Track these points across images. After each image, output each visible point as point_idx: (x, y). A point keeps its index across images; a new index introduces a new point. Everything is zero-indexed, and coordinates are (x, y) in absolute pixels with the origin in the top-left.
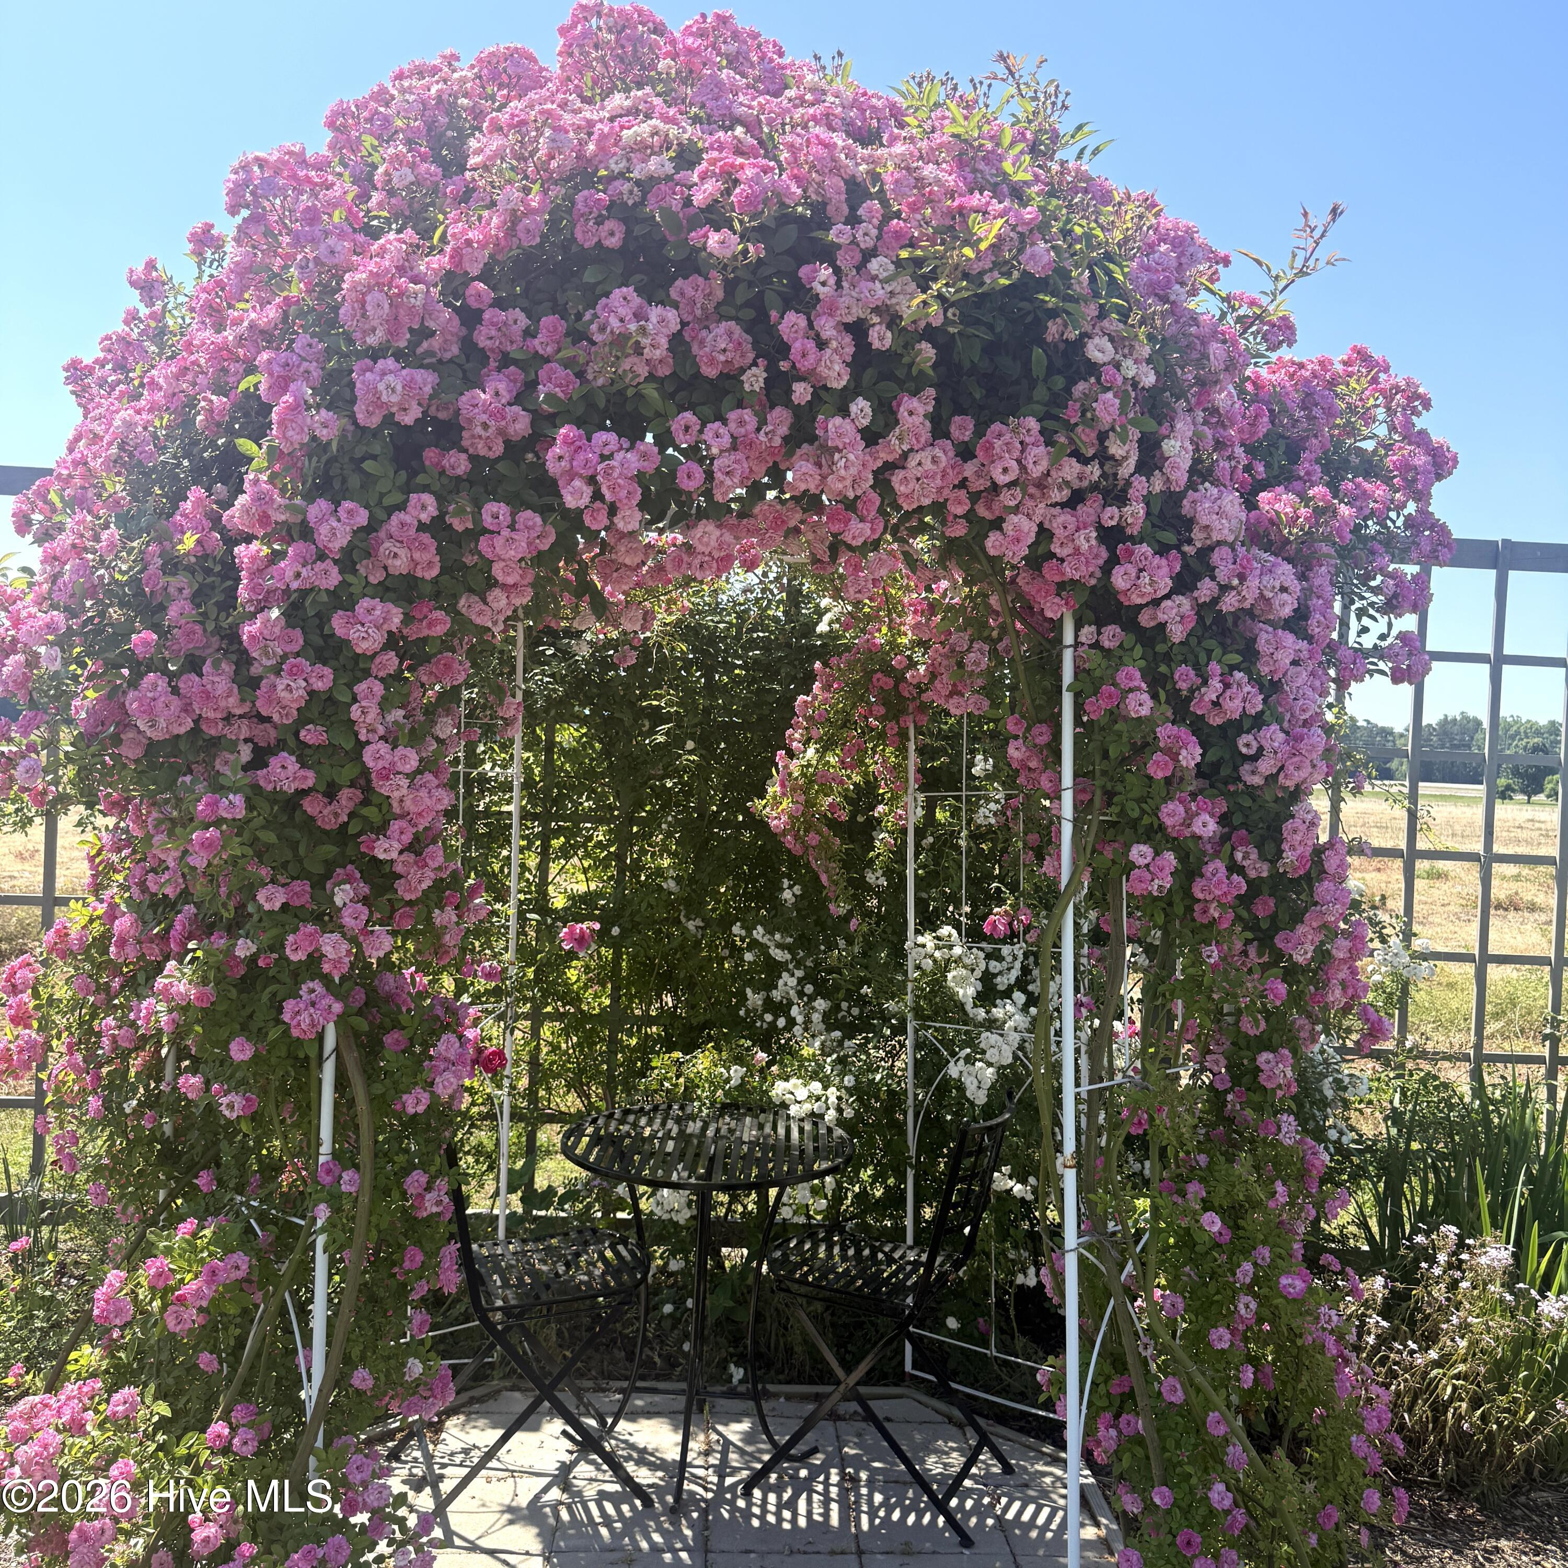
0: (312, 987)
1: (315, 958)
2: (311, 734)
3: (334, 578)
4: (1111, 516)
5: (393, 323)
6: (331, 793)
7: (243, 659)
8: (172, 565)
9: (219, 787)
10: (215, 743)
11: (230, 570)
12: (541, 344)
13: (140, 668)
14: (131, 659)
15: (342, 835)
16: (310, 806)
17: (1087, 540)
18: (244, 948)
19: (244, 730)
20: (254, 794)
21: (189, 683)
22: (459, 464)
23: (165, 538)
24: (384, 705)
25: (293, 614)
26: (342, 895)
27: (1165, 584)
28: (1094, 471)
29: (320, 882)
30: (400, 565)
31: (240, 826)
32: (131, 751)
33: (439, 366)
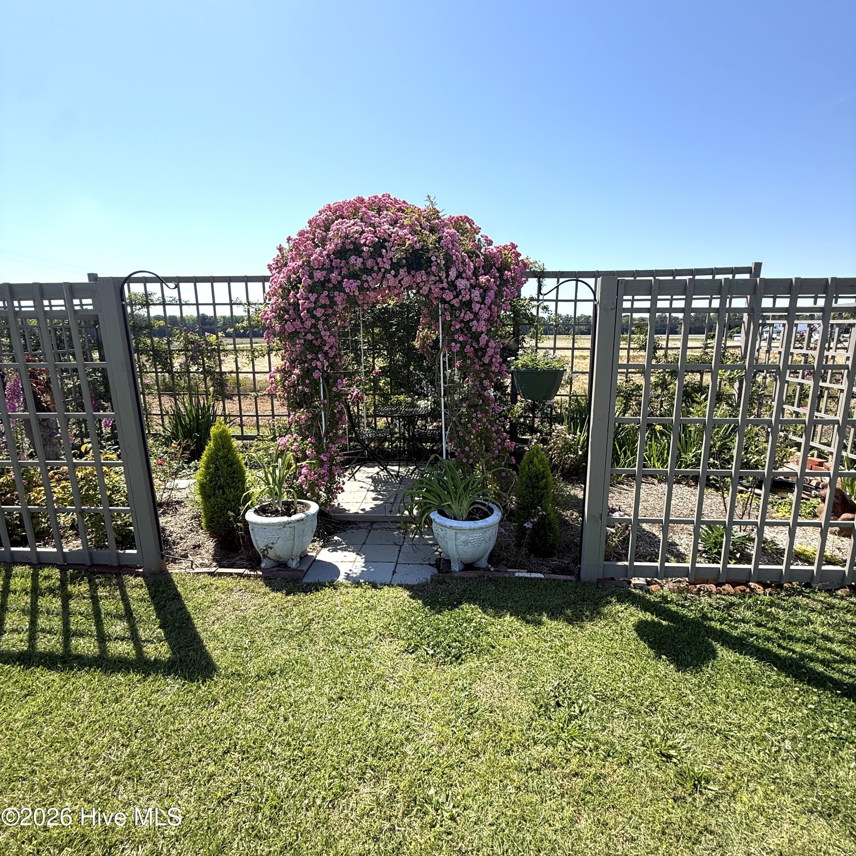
0: (317, 371)
1: (317, 366)
2: (313, 330)
3: (313, 305)
4: (441, 286)
5: (319, 265)
6: (317, 339)
7: (302, 319)
8: (290, 304)
9: (300, 339)
10: (299, 332)
11: (299, 305)
12: (342, 265)
13: (286, 321)
14: (285, 320)
15: (319, 347)
16: (314, 342)
17: (437, 290)
18: (306, 365)
19: (302, 330)
20: (305, 340)
21: (294, 323)
22: (331, 285)
23: (288, 300)
24: (323, 325)
25: (308, 312)
26: (320, 356)
27: (452, 297)
28: (438, 278)
29: (317, 354)
30: (323, 302)
31: (303, 345)
32: (286, 334)
33: (327, 269)
